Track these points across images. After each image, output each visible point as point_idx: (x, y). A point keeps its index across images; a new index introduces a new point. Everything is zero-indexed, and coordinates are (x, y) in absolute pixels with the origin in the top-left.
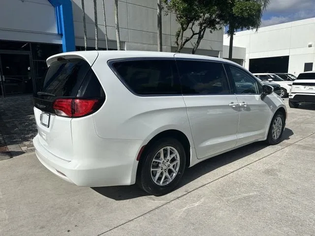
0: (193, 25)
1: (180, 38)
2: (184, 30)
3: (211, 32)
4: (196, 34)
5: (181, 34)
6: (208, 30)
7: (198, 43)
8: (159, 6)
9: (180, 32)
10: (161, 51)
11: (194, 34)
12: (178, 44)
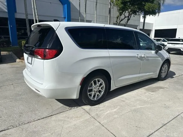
0: (125, 13)
1: (118, 19)
2: (121, 15)
3: (134, 16)
4: (126, 17)
5: (119, 18)
6: (133, 15)
7: (127, 22)
8: (110, 3)
9: (119, 16)
10: (110, 24)
11: (125, 17)
12: (117, 22)
